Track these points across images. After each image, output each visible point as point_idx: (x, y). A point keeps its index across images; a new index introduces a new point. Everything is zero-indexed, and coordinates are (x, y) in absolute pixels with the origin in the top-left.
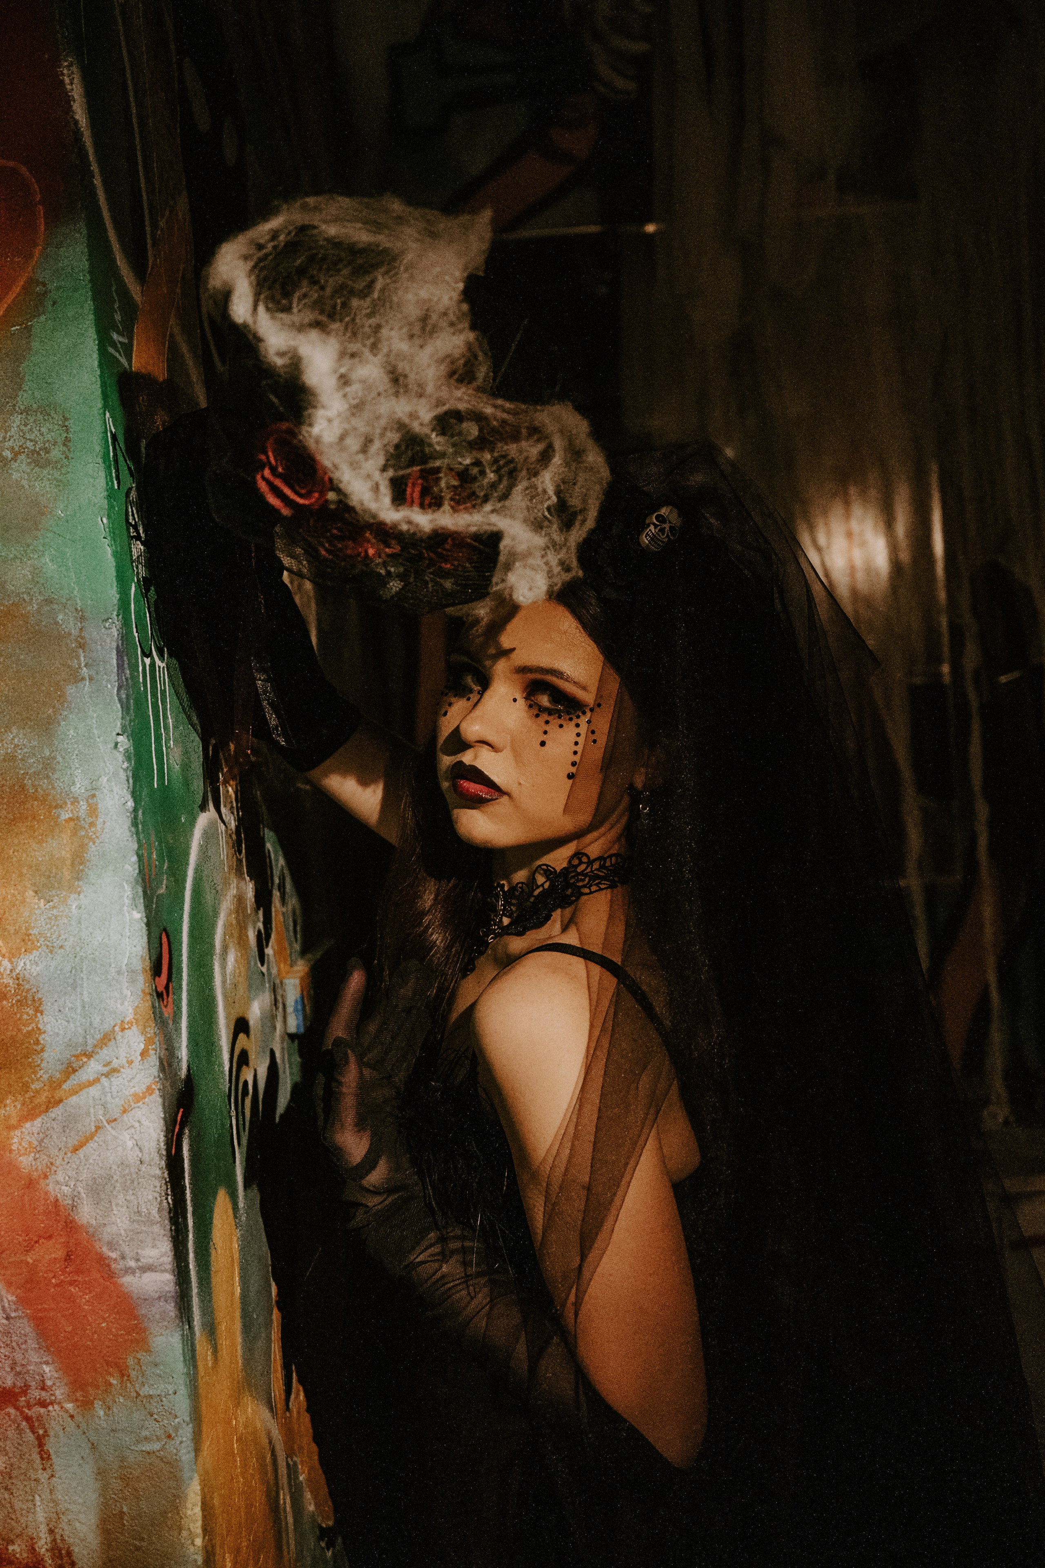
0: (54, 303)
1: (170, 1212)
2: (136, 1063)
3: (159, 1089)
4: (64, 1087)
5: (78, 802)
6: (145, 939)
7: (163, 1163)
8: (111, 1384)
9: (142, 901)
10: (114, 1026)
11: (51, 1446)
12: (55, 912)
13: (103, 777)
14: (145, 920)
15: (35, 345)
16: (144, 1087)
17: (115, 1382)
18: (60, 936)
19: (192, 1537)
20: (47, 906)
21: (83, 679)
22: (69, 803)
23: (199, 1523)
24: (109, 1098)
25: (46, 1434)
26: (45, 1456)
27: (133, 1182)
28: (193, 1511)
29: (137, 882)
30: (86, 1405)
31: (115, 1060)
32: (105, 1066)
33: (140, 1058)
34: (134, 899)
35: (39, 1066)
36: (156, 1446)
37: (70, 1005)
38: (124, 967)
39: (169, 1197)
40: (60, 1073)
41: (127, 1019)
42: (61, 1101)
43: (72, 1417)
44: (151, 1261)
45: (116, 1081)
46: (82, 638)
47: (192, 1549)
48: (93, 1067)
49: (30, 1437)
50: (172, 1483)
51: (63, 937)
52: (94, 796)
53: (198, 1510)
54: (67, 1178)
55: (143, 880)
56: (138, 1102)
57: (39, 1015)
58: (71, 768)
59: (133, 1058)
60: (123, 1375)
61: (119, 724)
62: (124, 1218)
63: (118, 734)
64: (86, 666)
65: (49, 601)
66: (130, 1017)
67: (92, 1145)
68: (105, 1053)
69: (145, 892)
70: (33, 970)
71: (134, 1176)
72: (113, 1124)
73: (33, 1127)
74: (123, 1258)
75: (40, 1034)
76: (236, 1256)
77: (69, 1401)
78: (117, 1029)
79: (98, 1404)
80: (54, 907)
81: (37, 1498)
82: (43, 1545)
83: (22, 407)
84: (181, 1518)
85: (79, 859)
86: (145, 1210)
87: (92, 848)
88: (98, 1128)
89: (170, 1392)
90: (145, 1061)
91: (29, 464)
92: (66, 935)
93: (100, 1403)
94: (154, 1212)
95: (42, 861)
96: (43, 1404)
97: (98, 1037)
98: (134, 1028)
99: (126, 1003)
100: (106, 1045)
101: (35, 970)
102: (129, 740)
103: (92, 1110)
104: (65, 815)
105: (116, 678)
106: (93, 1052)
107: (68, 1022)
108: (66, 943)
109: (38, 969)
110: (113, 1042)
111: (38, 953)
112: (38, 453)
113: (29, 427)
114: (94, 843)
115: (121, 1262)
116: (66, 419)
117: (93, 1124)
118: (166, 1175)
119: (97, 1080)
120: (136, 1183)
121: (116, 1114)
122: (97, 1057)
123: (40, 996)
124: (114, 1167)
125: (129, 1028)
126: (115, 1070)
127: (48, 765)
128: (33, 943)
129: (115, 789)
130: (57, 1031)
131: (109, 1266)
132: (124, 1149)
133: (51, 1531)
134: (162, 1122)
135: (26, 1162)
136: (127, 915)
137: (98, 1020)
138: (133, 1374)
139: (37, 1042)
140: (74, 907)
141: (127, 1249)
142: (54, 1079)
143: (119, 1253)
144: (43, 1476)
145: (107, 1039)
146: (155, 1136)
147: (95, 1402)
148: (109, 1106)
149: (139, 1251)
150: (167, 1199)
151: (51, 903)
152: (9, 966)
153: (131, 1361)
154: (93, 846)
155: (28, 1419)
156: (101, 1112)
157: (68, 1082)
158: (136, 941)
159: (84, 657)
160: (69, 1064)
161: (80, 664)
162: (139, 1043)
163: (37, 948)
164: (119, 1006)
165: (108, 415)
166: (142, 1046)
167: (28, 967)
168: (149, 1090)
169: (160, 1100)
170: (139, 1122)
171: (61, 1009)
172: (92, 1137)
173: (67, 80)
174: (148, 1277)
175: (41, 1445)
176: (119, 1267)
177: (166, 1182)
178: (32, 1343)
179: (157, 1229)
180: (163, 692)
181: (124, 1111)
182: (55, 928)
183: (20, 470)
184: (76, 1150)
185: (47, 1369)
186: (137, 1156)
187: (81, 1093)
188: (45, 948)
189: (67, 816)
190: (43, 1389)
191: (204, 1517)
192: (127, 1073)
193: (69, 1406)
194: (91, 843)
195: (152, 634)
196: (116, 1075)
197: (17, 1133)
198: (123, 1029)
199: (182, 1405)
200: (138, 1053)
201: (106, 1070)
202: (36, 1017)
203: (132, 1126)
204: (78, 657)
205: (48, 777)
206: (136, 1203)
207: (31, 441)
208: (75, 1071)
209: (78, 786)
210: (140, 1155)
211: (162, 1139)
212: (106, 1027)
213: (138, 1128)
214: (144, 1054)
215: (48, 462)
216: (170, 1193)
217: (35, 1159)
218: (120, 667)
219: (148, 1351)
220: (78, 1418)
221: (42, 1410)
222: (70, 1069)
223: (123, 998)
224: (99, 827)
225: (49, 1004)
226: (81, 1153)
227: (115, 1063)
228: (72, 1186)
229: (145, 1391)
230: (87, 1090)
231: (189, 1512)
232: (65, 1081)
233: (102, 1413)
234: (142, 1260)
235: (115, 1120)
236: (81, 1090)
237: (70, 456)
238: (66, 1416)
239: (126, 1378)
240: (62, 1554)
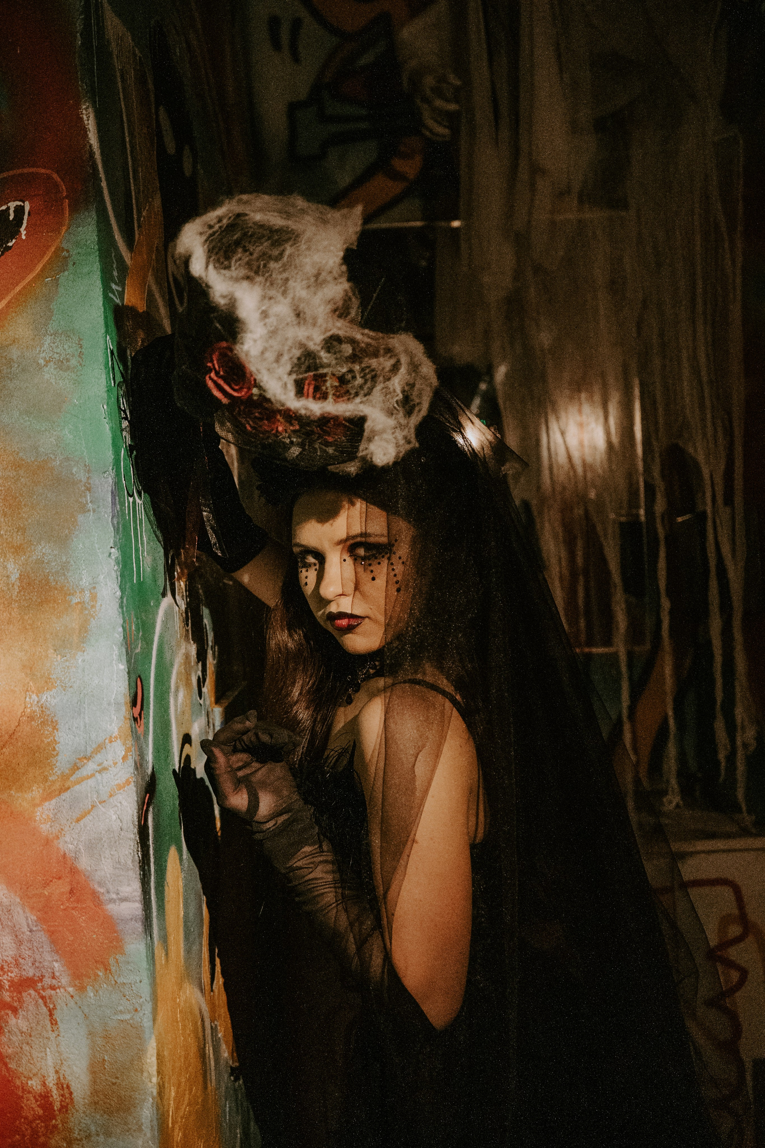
0: (74, 264)
1: (139, 863)
2: (119, 764)
3: (134, 782)
4: (71, 779)
5: (84, 592)
6: (127, 683)
7: (136, 831)
8: (98, 976)
9: (125, 657)
10: (105, 740)
11: (57, 1015)
12: (67, 664)
13: (101, 575)
14: (127, 670)
15: (61, 290)
16: (124, 780)
17: (101, 974)
18: (70, 679)
19: (150, 1077)
20: (62, 660)
21: (89, 511)
22: (78, 592)
23: (155, 1068)
24: (101, 787)
25: (55, 1008)
26: (54, 1022)
27: (116, 842)
28: (151, 1060)
29: (122, 645)
30: (82, 989)
31: (105, 762)
32: (98, 765)
33: (121, 760)
34: (120, 656)
35: (55, 765)
36: (127, 1017)
37: (76, 725)
38: (112, 701)
39: (139, 853)
40: (69, 771)
41: (114, 735)
42: (69, 788)
43: (72, 997)
44: (126, 894)
45: (106, 776)
46: (89, 484)
47: (150, 1085)
48: (91, 767)
49: (45, 1010)
50: (138, 1041)
51: (73, 680)
52: (94, 588)
53: (154, 1059)
54: (72, 839)
55: (126, 644)
56: (120, 789)
57: (55, 731)
58: (79, 569)
59: (117, 761)
60: (106, 970)
61: (112, 541)
62: (109, 866)
63: (111, 547)
64: (91, 502)
65: (67, 459)
66: (116, 733)
67: (89, 817)
68: (98, 757)
69: (127, 651)
70: (52, 702)
71: (117, 838)
72: (103, 804)
73: (50, 805)
74: (108, 892)
75: (56, 744)
76: (181, 890)
77: (70, 986)
78: (107, 741)
79: (89, 988)
80: (67, 661)
81: (48, 1049)
82: (51, 1082)
83: (52, 332)
84: (143, 1064)
85: (84, 630)
86: (123, 861)
87: (93, 622)
88: (93, 806)
89: (138, 981)
90: (125, 763)
91: (55, 369)
92: (75, 679)
93: (91, 987)
94: (129, 862)
95: (59, 630)
96: (53, 988)
97: (94, 746)
98: (119, 741)
99: (113, 725)
100: (99, 752)
101: (53, 702)
102: (118, 552)
103: (89, 795)
104: (75, 600)
105: (111, 510)
106: (91, 756)
107: (75, 736)
108: (75, 685)
109: (55, 701)
110: (104, 751)
111: (56, 690)
112: (62, 362)
113: (56, 344)
114: (94, 619)
115: (107, 895)
116: (80, 340)
117: (90, 803)
118: (138, 838)
119: (93, 775)
120: (117, 843)
121: (106, 798)
122: (93, 760)
123: (56, 719)
124: (103, 832)
125: (116, 741)
126: (105, 769)
127: (65, 567)
128: (52, 684)
129: (109, 584)
130: (67, 742)
131: (99, 898)
132: (110, 821)
133: (57, 1072)
134: (136, 804)
135: (45, 828)
136: (115, 666)
137: (94, 735)
138: (113, 969)
139: (54, 749)
140: (80, 661)
141: (111, 887)
142: (65, 774)
143: (105, 889)
144: (52, 1036)
145: (100, 748)
146: (130, 812)
147: (88, 987)
148: (101, 792)
149: (119, 888)
150: (138, 854)
151: (65, 658)
152: (36, 699)
153: (112, 961)
154: (94, 621)
155: (43, 998)
156: (95, 796)
157: (74, 776)
158: (121, 684)
159: (90, 496)
160: (75, 764)
161: (87, 501)
162: (121, 751)
163: (55, 687)
164: (109, 726)
165: (108, 337)
166: (124, 753)
167: (49, 699)
168: (128, 782)
169: (135, 789)
170: (121, 803)
171: (70, 728)
172: (89, 813)
173: (85, 117)
174: (125, 905)
175: (51, 1015)
176: (105, 898)
177: (138, 843)
178: (47, 948)
179: (131, 873)
180: (141, 520)
181: (111, 796)
182: (67, 674)
183: (50, 373)
184: (78, 820)
185: (56, 965)
186: (119, 825)
187: (82, 783)
188: (60, 687)
189: (77, 601)
190: (53, 978)
191: (158, 1064)
192: (113, 770)
193: (71, 989)
194: (92, 619)
195: (134, 482)
196: (105, 772)
197: (40, 809)
198: (111, 742)
199: (145, 990)
200: (121, 758)
201: (99, 768)
202: (54, 732)
203: (116, 806)
204: (85, 497)
205: (64, 575)
206: (117, 856)
207: (57, 353)
208: (78, 768)
209: (84, 581)
210: (121, 825)
211: (136, 814)
212: (100, 740)
213: (120, 807)
214: (124, 758)
215: (68, 368)
216: (139, 849)
217: (51, 827)
218: (114, 504)
219: (123, 953)
220: (77, 998)
221: (53, 992)
222: (76, 767)
223: (112, 721)
224: (97, 608)
225: (62, 725)
226: (82, 823)
227: (106, 764)
228: (75, 845)
229: (121, 980)
230: (86, 781)
231: (148, 1061)
232: (72, 775)
233: (92, 994)
234: (120, 894)
235: (105, 801)
236: (82, 781)
237: (83, 364)
238: (68, 996)
239: (108, 971)
240: (64, 1087)
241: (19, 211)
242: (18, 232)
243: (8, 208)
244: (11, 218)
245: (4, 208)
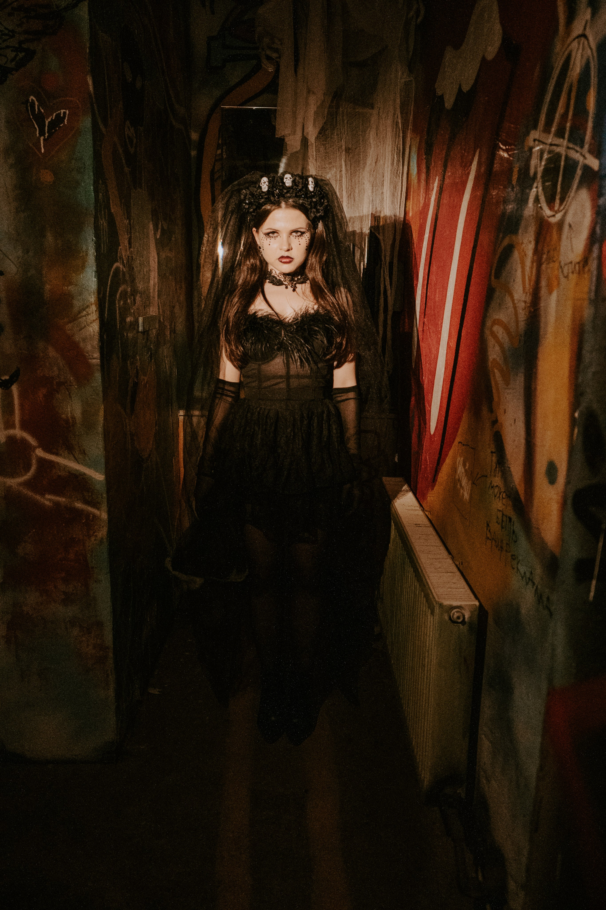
0: (83, 135)
1: (100, 348)
3: (99, 320)
4: (78, 316)
5: (84, 252)
6: (97, 285)
7: (99, 336)
9: (97, 277)
11: (72, 395)
12: (77, 277)
13: (90, 247)
14: (98, 281)
15: (78, 144)
16: (95, 318)
17: (86, 382)
18: (78, 282)
21: (86, 223)
22: (82, 252)
25: (71, 392)
26: (70, 397)
30: (80, 387)
31: (90, 311)
34: (95, 276)
35: (72, 311)
37: (80, 298)
38: (92, 291)
40: (77, 313)
42: (77, 319)
43: (77, 389)
44: (96, 357)
45: (89, 316)
46: (86, 214)
47: (101, 420)
48: (85, 313)
49: (67, 393)
52: (87, 251)
54: (78, 337)
55: (97, 273)
56: (94, 321)
58: (82, 244)
59: (93, 312)
60: (88, 381)
62: (90, 347)
63: (93, 237)
64: (87, 220)
65: (79, 205)
66: (93, 302)
67: (83, 330)
68: (87, 310)
70: (72, 290)
71: (92, 338)
72: (88, 326)
73: (70, 325)
75: (73, 303)
81: (68, 406)
82: (69, 416)
83: (75, 159)
84: (99, 413)
85: (83, 265)
87: (86, 264)
89: (98, 386)
90: (96, 313)
92: (80, 282)
94: (96, 346)
95: (75, 265)
96: (70, 386)
97: (86, 306)
98: (94, 305)
102: (96, 240)
103: (84, 322)
104: (81, 255)
105: (94, 225)
106: (85, 309)
107: (79, 302)
108: (79, 284)
112: (79, 170)
113: (76, 163)
116: (85, 162)
117: (84, 325)
119: (85, 316)
120: (93, 340)
123: (73, 296)
124: (88, 335)
126: (89, 314)
127: (77, 243)
128: (72, 283)
129: (92, 250)
130: (77, 303)
131: (86, 357)
132: (91, 331)
133: (71, 413)
134: (99, 327)
135: (69, 332)
136: (93, 279)
137: (86, 302)
138: (90, 381)
139: (72, 306)
140: (82, 276)
141: (90, 354)
142: (75, 315)
143: (88, 355)
144: (70, 401)
145: (88, 307)
146: (97, 329)
147: (82, 386)
148: (87, 321)
149: (93, 355)
150: (100, 345)
151: (77, 275)
152: (67, 288)
153: (90, 378)
155: (67, 389)
156: (86, 323)
159: (87, 218)
160: (79, 311)
161: (85, 220)
162: (95, 308)
163: (73, 285)
168: (97, 319)
169: (99, 323)
171: (78, 299)
172: (84, 328)
173: (88, 80)
174: (94, 361)
175: (69, 394)
176: (88, 357)
177: (100, 340)
178: (69, 372)
179: (97, 349)
181: (91, 323)
182: (77, 280)
183: (74, 173)
185: (72, 378)
186: (93, 333)
188: (75, 285)
190: (70, 382)
191: (104, 414)
192: (92, 315)
193: (76, 387)
194: (86, 262)
197: (67, 325)
198: (91, 305)
199: (101, 389)
201: (87, 313)
202: (72, 300)
203: (93, 327)
205: (77, 246)
206: (93, 344)
207: (77, 167)
208: (80, 313)
209: (84, 248)
211: (99, 330)
212: (88, 304)
214: (96, 311)
217: (71, 332)
219: (94, 376)
223: (92, 297)
224: (88, 259)
225: (75, 298)
226: (81, 331)
228: (79, 339)
229: (92, 385)
230: (83, 318)
233: (83, 389)
236: (81, 317)
237: (86, 171)
238: (75, 389)
240: (73, 418)
241: (65, 113)
242: (64, 121)
243: (61, 112)
244: (62, 115)
245: (59, 112)
